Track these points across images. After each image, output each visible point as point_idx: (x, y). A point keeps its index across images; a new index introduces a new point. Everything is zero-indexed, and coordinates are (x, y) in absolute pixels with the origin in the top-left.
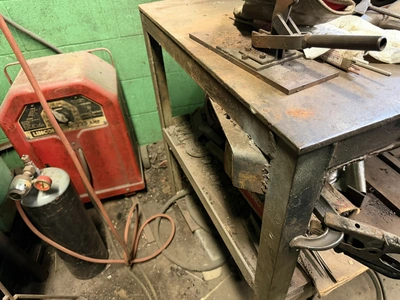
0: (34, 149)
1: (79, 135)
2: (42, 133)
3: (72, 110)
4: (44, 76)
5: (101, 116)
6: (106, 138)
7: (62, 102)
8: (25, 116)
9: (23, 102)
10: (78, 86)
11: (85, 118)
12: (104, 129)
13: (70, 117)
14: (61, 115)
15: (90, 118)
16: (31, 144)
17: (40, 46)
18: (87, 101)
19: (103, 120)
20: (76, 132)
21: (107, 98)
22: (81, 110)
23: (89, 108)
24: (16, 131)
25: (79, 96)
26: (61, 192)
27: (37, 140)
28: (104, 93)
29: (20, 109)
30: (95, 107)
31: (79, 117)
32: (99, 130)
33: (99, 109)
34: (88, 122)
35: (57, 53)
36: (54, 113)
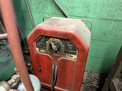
0: (38, 57)
1: (59, 59)
2: (44, 51)
3: (62, 46)
4: (56, 24)
5: (75, 54)
6: (72, 66)
7: (58, 40)
8: (39, 40)
9: (41, 33)
10: (70, 34)
11: (66, 52)
12: (74, 62)
13: (59, 49)
14: (55, 46)
15: (69, 53)
16: (37, 54)
17: (61, 14)
18: (71, 44)
19: (75, 57)
20: (59, 57)
21: (83, 47)
22: (66, 47)
23: (71, 48)
24: (33, 46)
25: (68, 40)
27: (40, 53)
28: (83, 44)
29: (38, 36)
30: (74, 48)
31: (63, 51)
32: (70, 61)
33: (76, 50)
34: (67, 55)
35: (66, 17)
36: (53, 44)
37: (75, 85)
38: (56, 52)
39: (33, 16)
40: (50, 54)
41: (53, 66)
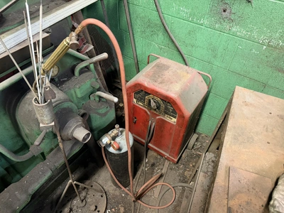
0: (134, 108)
1: (158, 117)
2: (141, 104)
3: (162, 105)
5: (175, 117)
6: (171, 128)
7: (159, 99)
9: (141, 87)
11: (166, 113)
12: (172, 125)
13: (158, 107)
14: (154, 104)
15: (168, 115)
16: (134, 105)
18: (172, 107)
19: (174, 120)
20: (157, 115)
21: (183, 113)
22: (166, 108)
23: (171, 110)
26: (122, 151)
27: (137, 105)
30: (174, 112)
31: (163, 110)
32: (169, 123)
33: (176, 114)
34: (166, 115)
36: (152, 101)
37: (172, 148)
38: (155, 110)
39: (136, 40)
40: (148, 109)
41: (150, 122)
